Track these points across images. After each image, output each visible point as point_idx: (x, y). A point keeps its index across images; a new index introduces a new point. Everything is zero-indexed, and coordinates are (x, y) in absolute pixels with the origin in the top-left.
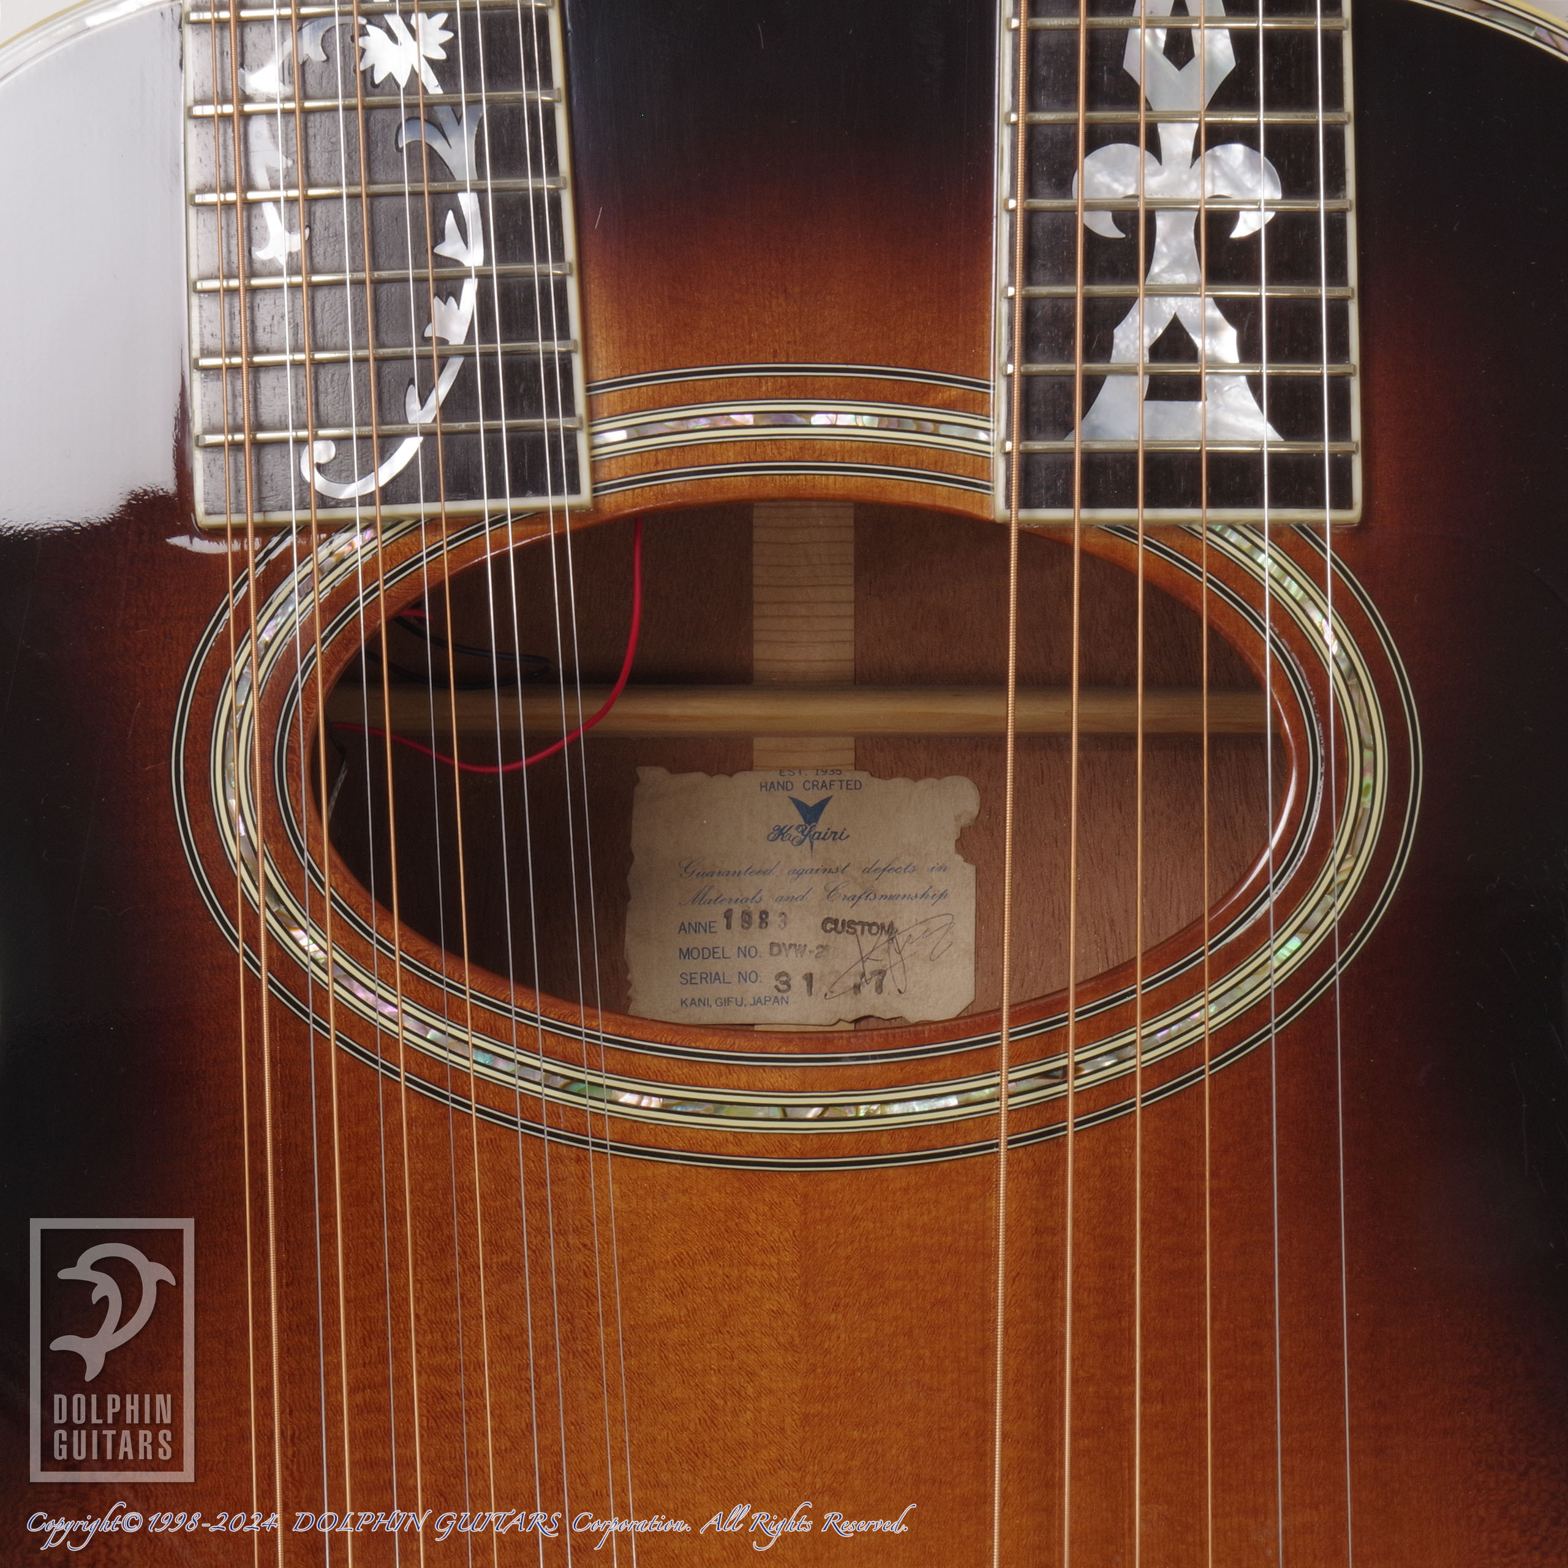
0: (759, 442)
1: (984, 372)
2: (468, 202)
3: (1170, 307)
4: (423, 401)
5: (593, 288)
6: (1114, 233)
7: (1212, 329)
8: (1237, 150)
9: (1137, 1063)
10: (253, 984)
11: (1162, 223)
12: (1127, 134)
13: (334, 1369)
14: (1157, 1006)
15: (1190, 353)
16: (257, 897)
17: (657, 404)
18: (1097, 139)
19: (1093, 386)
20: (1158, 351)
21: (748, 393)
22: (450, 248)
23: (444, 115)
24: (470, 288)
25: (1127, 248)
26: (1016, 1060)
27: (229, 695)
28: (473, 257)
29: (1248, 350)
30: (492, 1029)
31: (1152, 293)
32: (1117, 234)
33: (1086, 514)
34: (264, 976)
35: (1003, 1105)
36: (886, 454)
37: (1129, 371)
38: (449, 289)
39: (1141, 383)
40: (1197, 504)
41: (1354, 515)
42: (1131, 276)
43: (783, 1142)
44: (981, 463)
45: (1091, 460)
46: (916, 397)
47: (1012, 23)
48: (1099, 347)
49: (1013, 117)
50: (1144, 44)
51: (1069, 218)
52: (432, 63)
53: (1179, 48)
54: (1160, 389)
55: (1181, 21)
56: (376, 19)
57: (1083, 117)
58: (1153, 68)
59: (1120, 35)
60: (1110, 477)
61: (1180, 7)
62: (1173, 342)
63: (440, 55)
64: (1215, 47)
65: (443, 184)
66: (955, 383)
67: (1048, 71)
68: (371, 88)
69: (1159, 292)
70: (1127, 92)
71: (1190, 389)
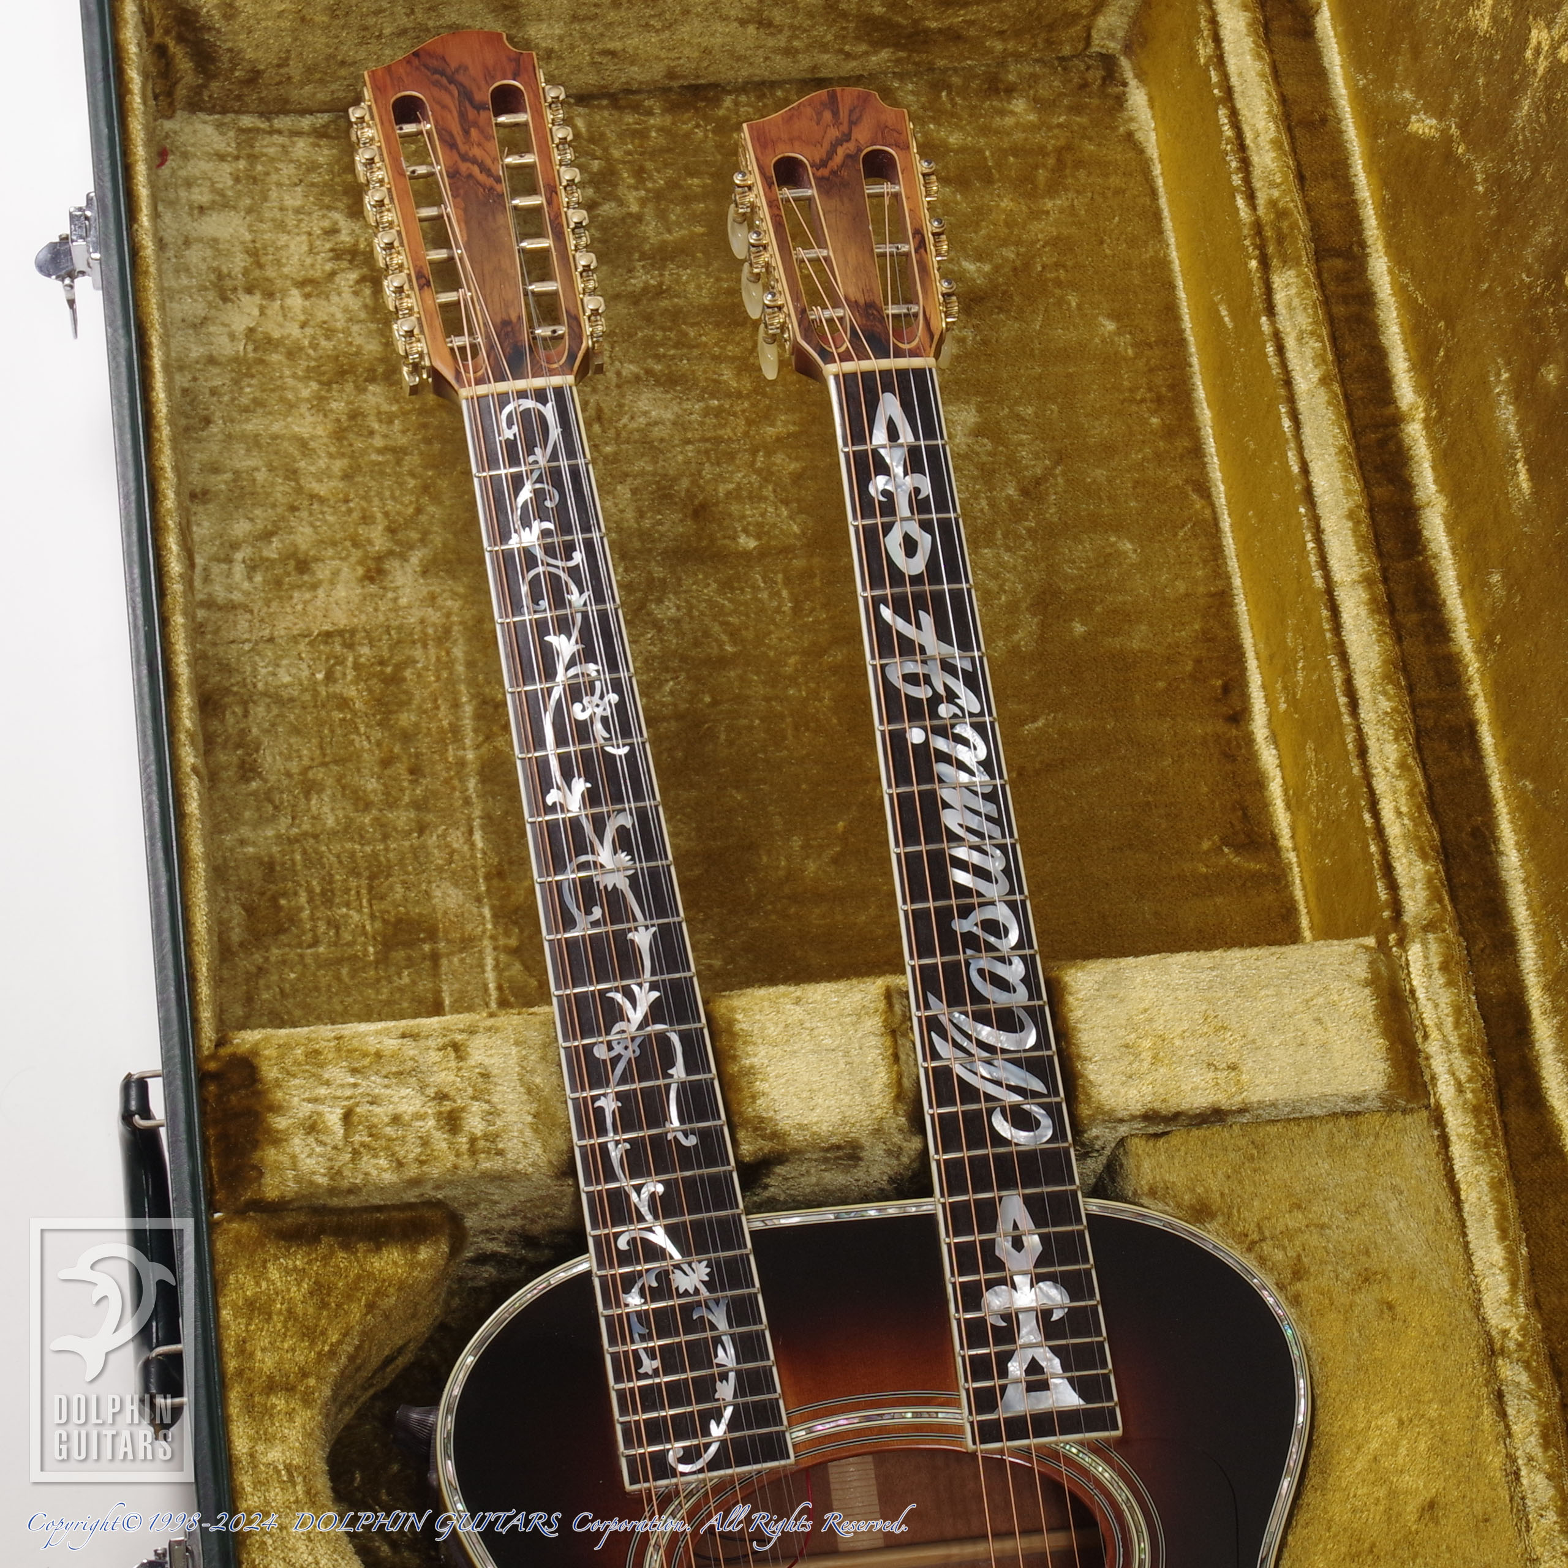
0: (863, 1429)
1: (956, 1388)
2: (727, 1340)
3: (1030, 1352)
4: (718, 1424)
5: (784, 1370)
7: (1049, 1360)
8: (1049, 1283)
11: (1021, 1316)
12: (1002, 1282)
15: (1042, 1371)
17: (816, 1417)
18: (991, 1284)
19: (1003, 1388)
20: (1028, 1372)
22: (721, 1360)
23: (712, 1304)
24: (732, 1375)
25: (1010, 1330)
28: (732, 1362)
29: (1065, 1367)
31: (1023, 1347)
32: (1004, 1324)
33: (1009, 1444)
36: (921, 1428)
37: (1017, 1381)
38: (723, 1377)
39: (1023, 1386)
40: (1055, 1434)
41: (1120, 1433)
42: (1013, 1341)
44: (959, 1429)
45: (1008, 1421)
46: (927, 1402)
47: (946, 1240)
48: (1004, 1373)
49: (952, 1280)
50: (1003, 1246)
51: (983, 1320)
52: (703, 1282)
53: (1018, 1244)
54: (1032, 1387)
55: (1016, 1233)
56: (678, 1267)
57: (983, 1277)
58: (1008, 1254)
59: (992, 1242)
60: (1017, 1427)
61: (1015, 1227)
62: (1034, 1367)
63: (706, 1278)
64: (1033, 1242)
65: (715, 1333)
66: (943, 1395)
67: (965, 1259)
68: (679, 1296)
69: (1025, 1346)
70: (999, 1265)
71: (1044, 1386)
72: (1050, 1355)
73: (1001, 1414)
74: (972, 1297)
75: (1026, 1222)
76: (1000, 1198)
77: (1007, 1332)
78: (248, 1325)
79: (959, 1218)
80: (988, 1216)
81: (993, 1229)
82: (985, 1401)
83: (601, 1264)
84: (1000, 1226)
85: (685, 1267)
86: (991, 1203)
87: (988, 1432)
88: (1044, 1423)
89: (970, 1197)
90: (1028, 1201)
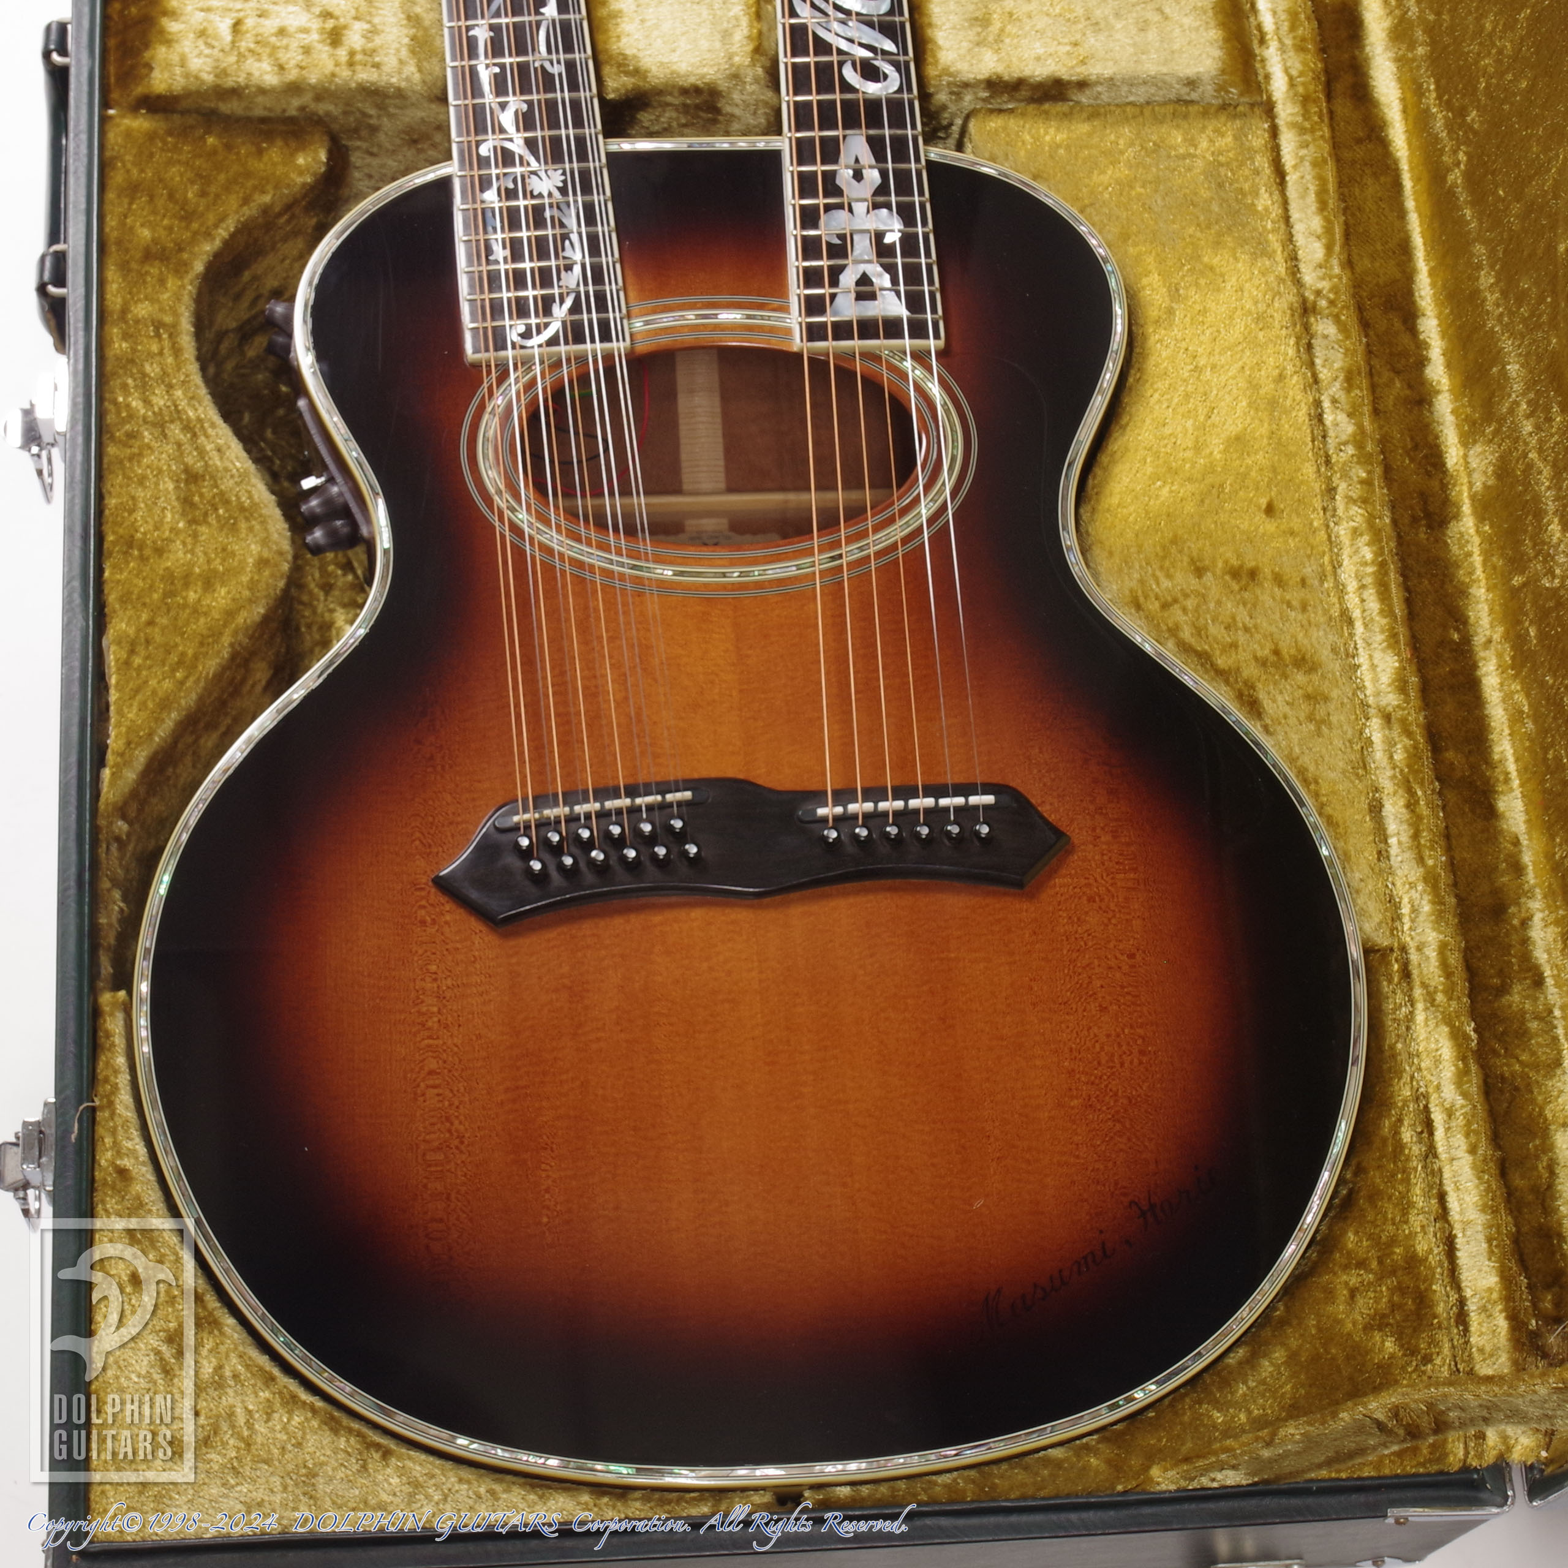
0: (697, 325)
1: (787, 297)
2: (574, 237)
3: (862, 268)
4: (560, 307)
5: (627, 272)
6: (838, 242)
7: (880, 275)
8: (885, 211)
9: (872, 551)
10: (503, 537)
11: (856, 237)
12: (840, 206)
13: (545, 678)
14: (877, 529)
15: (871, 283)
16: (503, 506)
17: (654, 311)
18: (828, 208)
19: (833, 297)
20: (858, 283)
21: (692, 307)
22: (568, 253)
23: (563, 206)
24: (577, 269)
25: (844, 246)
26: (820, 552)
27: (486, 417)
28: (577, 256)
29: (895, 283)
30: (604, 547)
31: (854, 262)
33: (835, 343)
34: (507, 533)
35: (817, 569)
36: (750, 328)
37: (847, 291)
38: (569, 268)
39: (853, 295)
40: (878, 338)
41: (941, 343)
42: (846, 256)
43: (724, 587)
44: (788, 331)
45: (835, 325)
46: (761, 307)
47: (790, 170)
48: (834, 283)
49: (791, 201)
50: (844, 175)
51: (818, 238)
52: (558, 188)
53: (858, 176)
54: (860, 297)
55: (857, 166)
56: (534, 173)
57: (821, 201)
58: (848, 184)
59: (834, 173)
60: (842, 330)
61: (857, 161)
62: (864, 280)
63: (561, 185)
64: (873, 176)
65: (564, 231)
66: (776, 302)
67: (806, 186)
68: (533, 197)
69: (857, 262)
70: (839, 192)
71: (872, 296)
72: (879, 269)
73: (828, 319)
74: (809, 217)
75: (867, 157)
76: (845, 137)
77: (840, 249)
78: (131, 204)
79: (804, 150)
80: (831, 151)
81: (835, 161)
82: (814, 306)
83: (462, 167)
84: (842, 159)
85: (542, 174)
86: (836, 139)
87: (814, 332)
88: (868, 328)
89: (816, 134)
90: (870, 140)
